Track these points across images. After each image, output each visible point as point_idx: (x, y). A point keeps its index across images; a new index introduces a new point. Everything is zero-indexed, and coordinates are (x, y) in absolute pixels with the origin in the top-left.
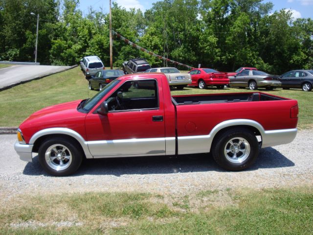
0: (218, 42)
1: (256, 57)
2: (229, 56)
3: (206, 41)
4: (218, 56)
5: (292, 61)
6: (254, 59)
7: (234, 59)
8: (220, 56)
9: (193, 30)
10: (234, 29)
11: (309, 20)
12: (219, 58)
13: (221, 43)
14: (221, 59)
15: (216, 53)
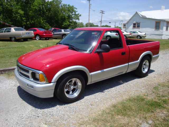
0: (24, 14)
1: (45, 23)
2: (32, 22)
3: (17, 13)
4: (24, 22)
5: (63, 25)
6: (44, 24)
7: (34, 23)
8: (26, 22)
9: (8, 5)
10: (33, 7)
11: (69, 5)
12: (25, 23)
13: (26, 14)
14: (26, 23)
15: (23, 20)
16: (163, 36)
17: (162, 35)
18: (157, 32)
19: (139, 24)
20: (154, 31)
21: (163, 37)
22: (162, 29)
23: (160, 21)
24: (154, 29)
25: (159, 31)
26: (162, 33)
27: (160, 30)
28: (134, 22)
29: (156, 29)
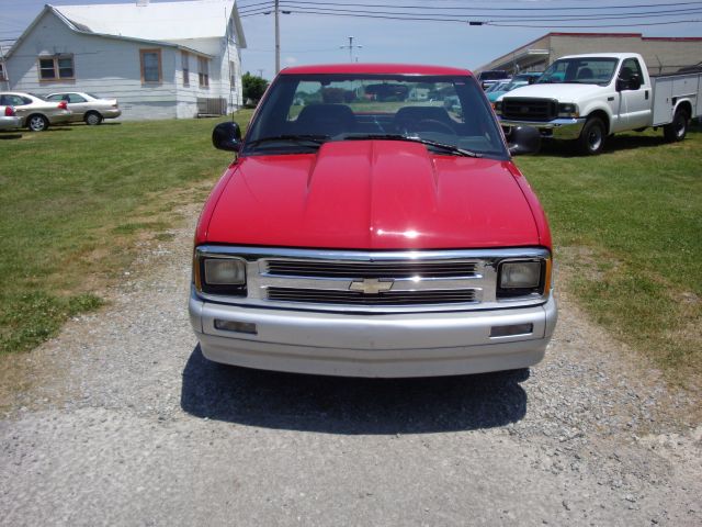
16: (179, 107)
17: (175, 103)
18: (154, 94)
19: (69, 59)
20: (139, 88)
21: (178, 112)
22: (172, 79)
23: (159, 50)
24: (139, 82)
25: (159, 88)
26: (175, 94)
27: (166, 86)
28: (45, 53)
29: (146, 80)
